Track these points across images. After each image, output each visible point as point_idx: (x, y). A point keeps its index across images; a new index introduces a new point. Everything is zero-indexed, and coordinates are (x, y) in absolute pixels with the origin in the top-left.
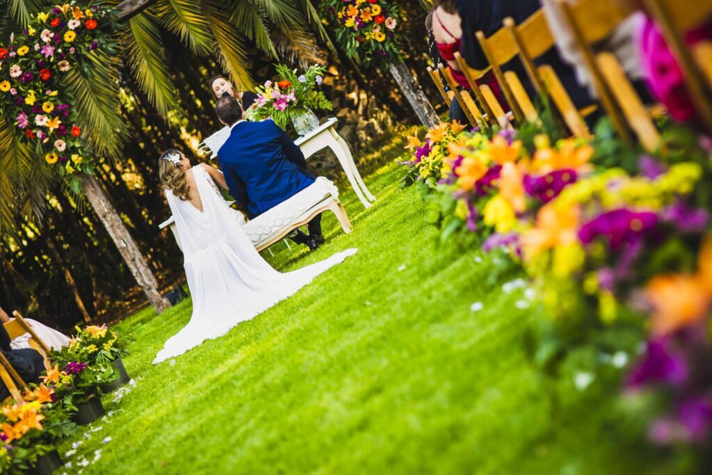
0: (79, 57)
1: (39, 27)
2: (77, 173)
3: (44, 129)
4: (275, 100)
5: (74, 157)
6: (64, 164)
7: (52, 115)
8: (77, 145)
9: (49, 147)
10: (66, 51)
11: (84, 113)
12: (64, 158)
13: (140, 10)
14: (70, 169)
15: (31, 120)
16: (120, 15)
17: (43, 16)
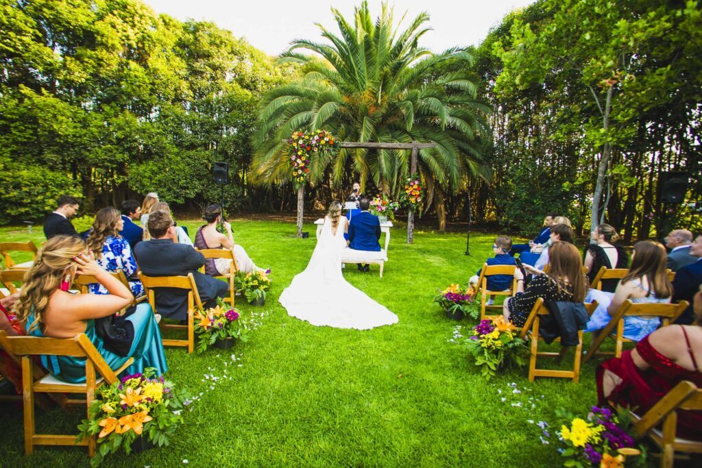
0: (322, 149)
1: (316, 134)
2: (299, 183)
3: (298, 164)
4: (378, 206)
5: (302, 178)
6: (298, 177)
7: (303, 162)
8: (305, 175)
9: (296, 170)
10: (319, 145)
11: (312, 166)
12: (299, 176)
13: (346, 148)
14: (298, 180)
15: (296, 159)
16: (342, 145)
17: (319, 131)
